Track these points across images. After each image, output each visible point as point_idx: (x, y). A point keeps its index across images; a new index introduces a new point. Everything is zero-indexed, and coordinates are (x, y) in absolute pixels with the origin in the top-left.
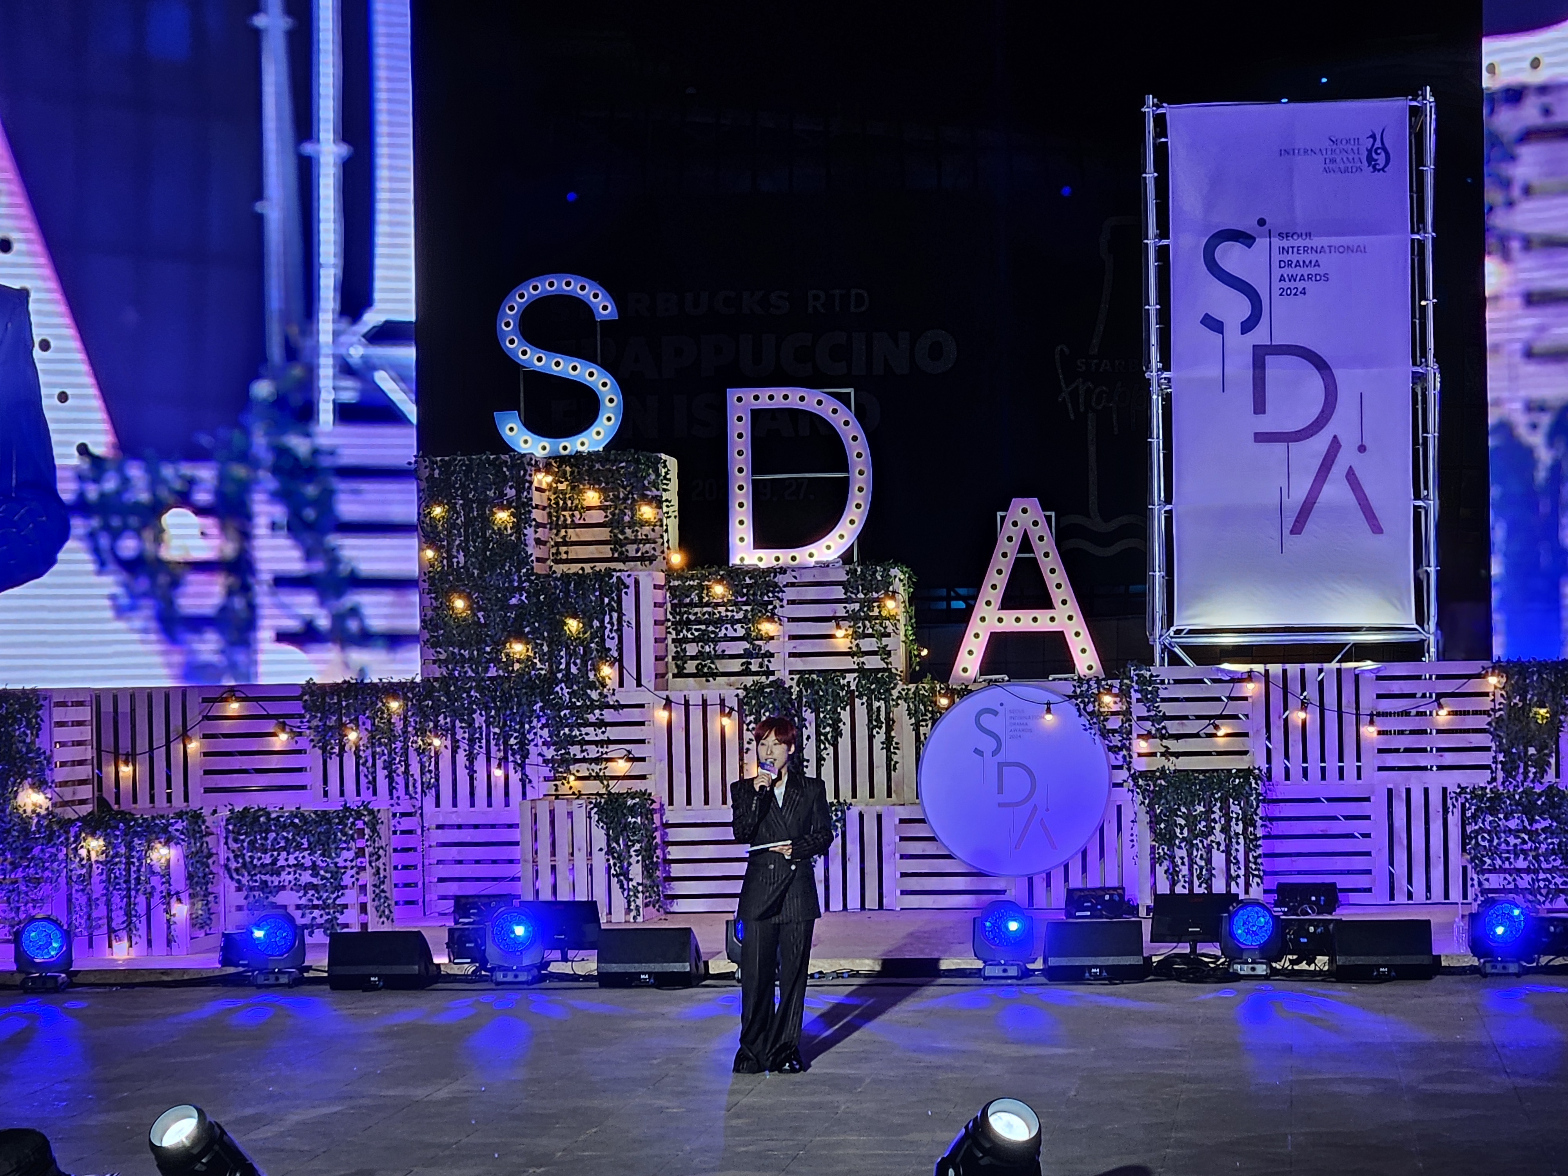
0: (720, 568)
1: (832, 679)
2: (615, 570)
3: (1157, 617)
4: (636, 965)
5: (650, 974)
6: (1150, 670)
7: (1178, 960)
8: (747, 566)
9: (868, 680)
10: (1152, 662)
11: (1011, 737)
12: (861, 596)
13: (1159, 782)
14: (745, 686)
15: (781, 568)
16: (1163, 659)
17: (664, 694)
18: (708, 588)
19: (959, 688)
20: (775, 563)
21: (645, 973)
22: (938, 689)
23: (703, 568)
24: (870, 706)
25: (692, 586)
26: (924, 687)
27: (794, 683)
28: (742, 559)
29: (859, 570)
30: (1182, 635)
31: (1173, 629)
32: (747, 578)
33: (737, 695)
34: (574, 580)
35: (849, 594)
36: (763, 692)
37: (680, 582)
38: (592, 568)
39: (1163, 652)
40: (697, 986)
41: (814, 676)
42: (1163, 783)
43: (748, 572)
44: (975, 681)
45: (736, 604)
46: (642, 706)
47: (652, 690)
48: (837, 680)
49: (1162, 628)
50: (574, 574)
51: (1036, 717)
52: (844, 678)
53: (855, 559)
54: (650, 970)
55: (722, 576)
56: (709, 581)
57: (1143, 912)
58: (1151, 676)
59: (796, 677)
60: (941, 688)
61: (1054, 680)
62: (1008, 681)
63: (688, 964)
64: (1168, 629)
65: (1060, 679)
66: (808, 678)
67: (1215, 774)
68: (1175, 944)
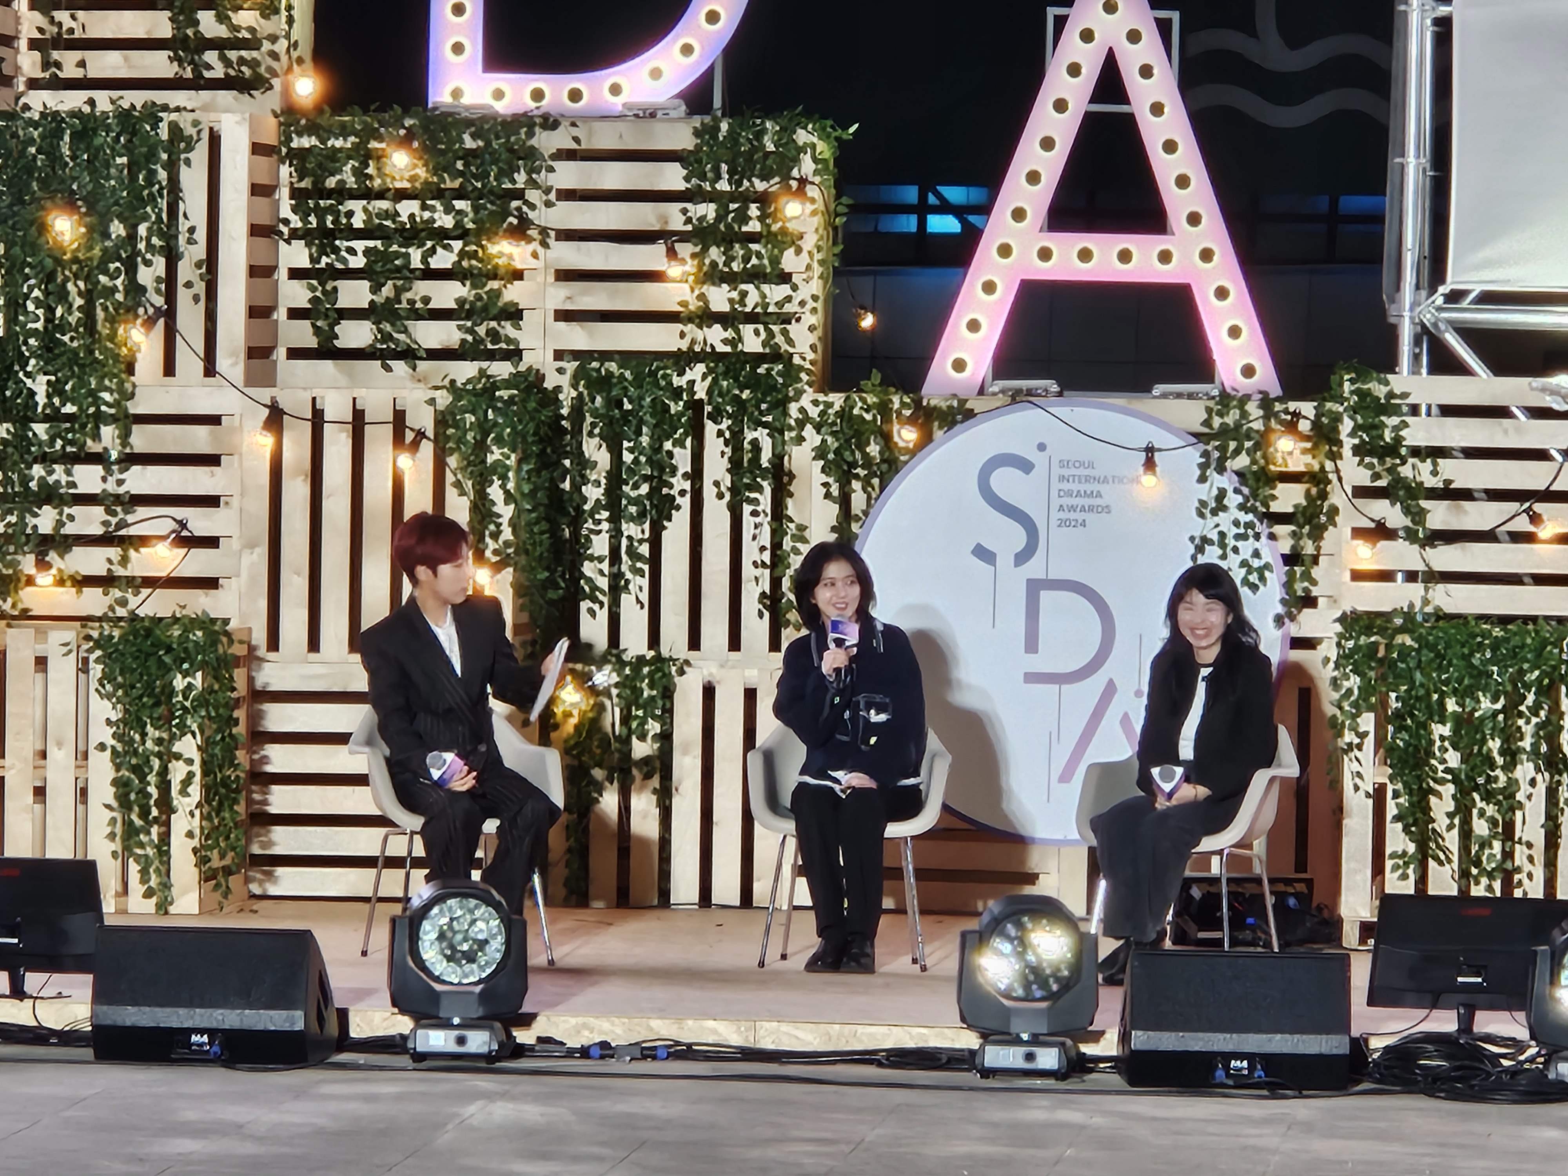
0: (406, 112)
1: (653, 374)
2: (165, 108)
3: (1409, 260)
4: (182, 1011)
5: (212, 1032)
6: (1387, 383)
7: (1430, 1047)
8: (467, 108)
9: (736, 380)
10: (1390, 364)
11: (1063, 523)
12: (723, 186)
13: (1399, 639)
14: (453, 382)
15: (545, 117)
16: (1416, 357)
17: (265, 394)
18: (379, 157)
19: (944, 405)
20: (533, 105)
21: (201, 1031)
22: (896, 406)
23: (366, 111)
24: (735, 440)
25: (340, 150)
26: (863, 400)
27: (565, 381)
28: (457, 93)
29: (724, 126)
30: (1465, 304)
31: (1442, 290)
32: (466, 137)
33: (432, 402)
34: (71, 126)
35: (694, 181)
36: (493, 398)
37: (314, 141)
38: (113, 102)
39: (1417, 341)
40: (321, 1063)
41: (613, 366)
42: (1409, 642)
43: (468, 123)
44: (981, 392)
45: (439, 194)
46: (214, 420)
47: (240, 383)
48: (664, 376)
49: (1418, 287)
50: (73, 114)
51: (1121, 481)
52: (681, 374)
53: (717, 102)
54: (214, 1025)
55: (409, 129)
56: (380, 139)
57: (1350, 936)
58: (1391, 395)
59: (571, 366)
60: (903, 404)
61: (1164, 396)
62: (1060, 394)
63: (299, 1014)
64: (1433, 290)
65: (1179, 396)
66: (598, 370)
67: (1531, 627)
68: (1423, 1012)
